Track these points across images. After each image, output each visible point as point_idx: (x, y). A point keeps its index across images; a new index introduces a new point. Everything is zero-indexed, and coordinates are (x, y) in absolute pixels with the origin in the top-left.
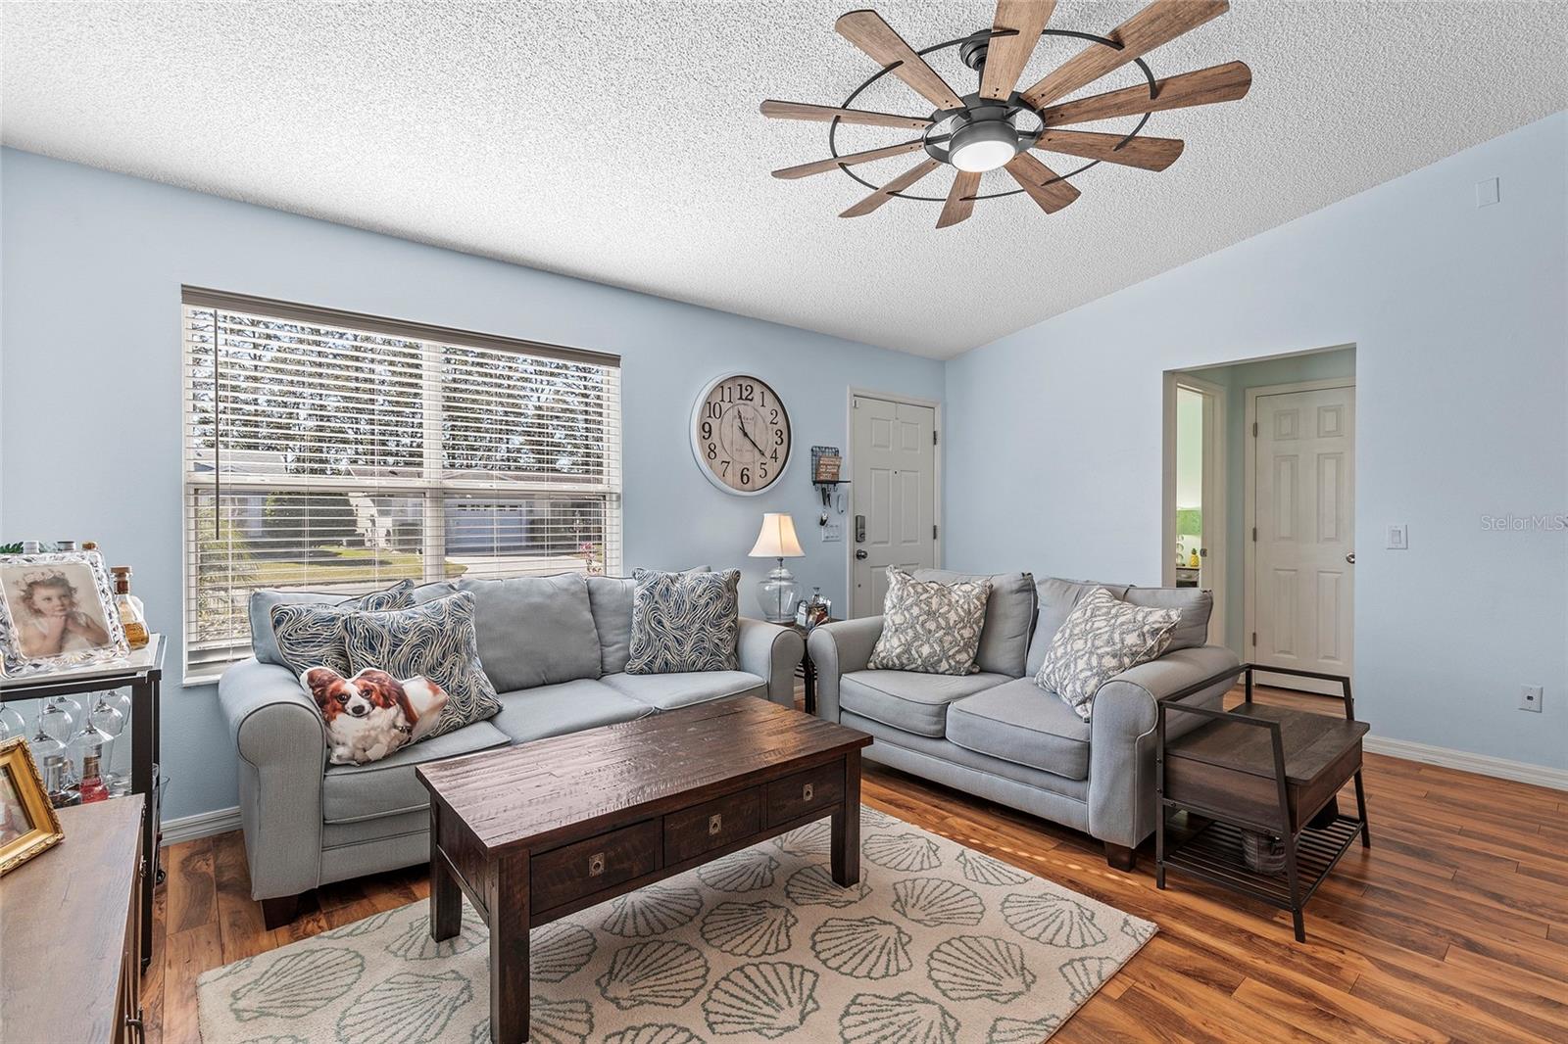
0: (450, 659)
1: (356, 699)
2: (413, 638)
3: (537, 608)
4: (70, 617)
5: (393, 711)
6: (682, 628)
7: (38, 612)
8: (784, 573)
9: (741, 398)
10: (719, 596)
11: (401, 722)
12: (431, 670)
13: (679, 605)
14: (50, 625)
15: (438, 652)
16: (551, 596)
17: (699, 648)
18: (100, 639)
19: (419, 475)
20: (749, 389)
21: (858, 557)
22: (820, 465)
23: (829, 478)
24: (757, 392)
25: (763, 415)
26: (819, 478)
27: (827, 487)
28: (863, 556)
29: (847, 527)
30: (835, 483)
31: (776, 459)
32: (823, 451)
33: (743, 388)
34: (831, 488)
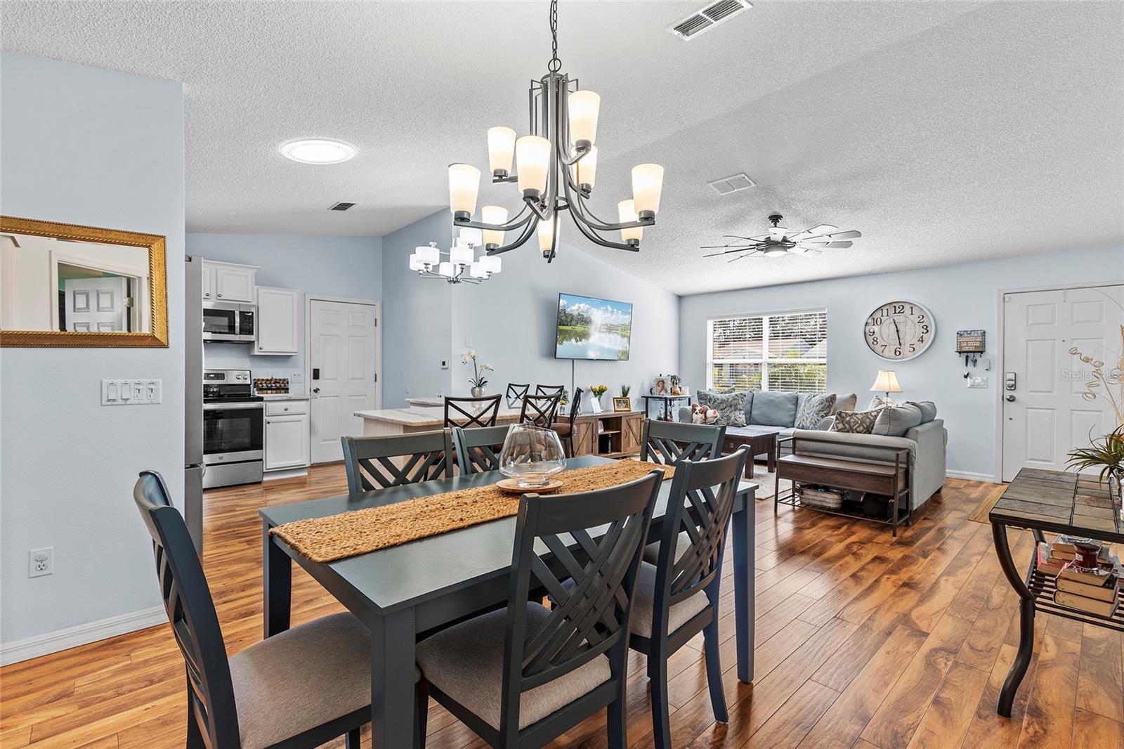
0: (728, 408)
1: (697, 411)
2: (719, 401)
3: (771, 401)
4: (663, 387)
5: (702, 415)
6: (808, 414)
7: (659, 386)
8: (889, 400)
9: (895, 313)
10: (822, 403)
11: (703, 418)
12: (722, 410)
13: (811, 405)
14: (660, 388)
15: (724, 406)
16: (778, 398)
17: (811, 423)
18: (666, 392)
19: (762, 358)
20: (901, 307)
21: (1008, 400)
22: (960, 342)
23: (972, 349)
24: (907, 308)
25: (912, 319)
26: (964, 350)
27: (971, 355)
28: (1012, 399)
29: (994, 379)
30: (982, 352)
31: (922, 341)
32: (969, 333)
33: (897, 308)
34: (977, 355)
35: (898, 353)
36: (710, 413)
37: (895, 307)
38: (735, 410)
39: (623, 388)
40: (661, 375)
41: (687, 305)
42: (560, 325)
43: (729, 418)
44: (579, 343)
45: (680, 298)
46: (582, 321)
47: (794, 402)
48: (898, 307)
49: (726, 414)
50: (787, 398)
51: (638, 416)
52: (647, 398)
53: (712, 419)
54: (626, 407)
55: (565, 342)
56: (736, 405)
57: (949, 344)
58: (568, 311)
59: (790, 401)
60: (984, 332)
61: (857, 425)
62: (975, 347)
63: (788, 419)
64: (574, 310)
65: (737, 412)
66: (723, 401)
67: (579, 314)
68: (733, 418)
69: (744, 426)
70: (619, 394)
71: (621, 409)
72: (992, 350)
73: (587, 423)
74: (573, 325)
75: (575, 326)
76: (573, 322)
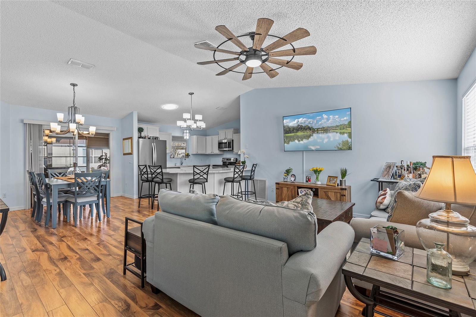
4: (388, 172)
39: (342, 170)
42: (286, 133)
46: (302, 129)
67: (299, 125)
73: (288, 188)
74: (295, 132)
75: (297, 132)
76: (294, 131)
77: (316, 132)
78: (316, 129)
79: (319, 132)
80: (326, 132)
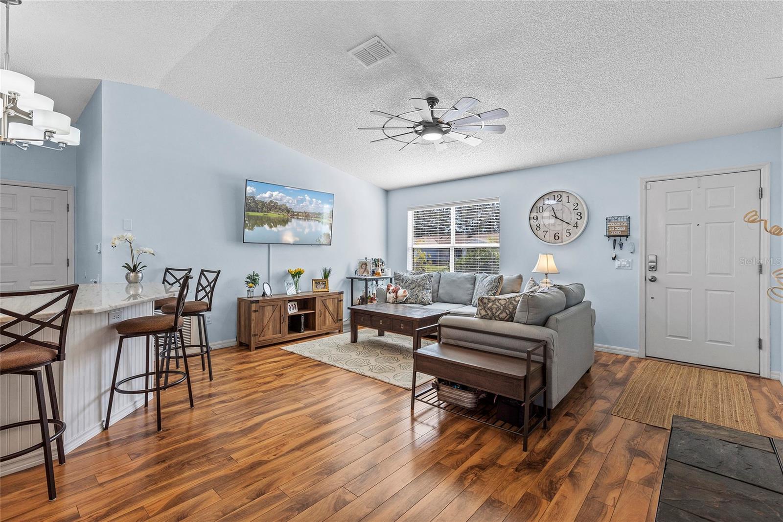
0: (416, 288)
1: (391, 291)
2: (410, 282)
3: (454, 281)
4: (366, 269)
5: (394, 294)
7: (362, 268)
8: (548, 280)
10: (491, 284)
11: (395, 297)
12: (411, 289)
14: (363, 270)
15: (414, 286)
16: (460, 278)
18: (368, 273)
19: (450, 243)
20: (559, 196)
21: (650, 280)
22: (609, 227)
23: (619, 233)
24: (564, 196)
25: (568, 207)
26: (612, 234)
27: (618, 239)
28: (653, 280)
29: (638, 261)
30: (627, 236)
31: (577, 227)
32: (616, 219)
33: (556, 197)
34: (624, 239)
35: (557, 238)
36: (401, 292)
37: (554, 196)
38: (423, 290)
39: (325, 271)
40: (366, 258)
41: (395, 198)
42: (249, 210)
43: (417, 296)
44: (274, 229)
45: (387, 192)
46: (276, 208)
47: (473, 282)
48: (556, 195)
49: (415, 294)
50: (467, 279)
51: (334, 296)
52: (352, 279)
53: (402, 298)
54: (324, 288)
55: (256, 227)
56: (424, 285)
57: (599, 229)
58: (258, 197)
59: (469, 281)
60: (629, 218)
61: (500, 312)
62: (622, 231)
63: (466, 298)
64: (265, 198)
65: (425, 291)
66: (413, 282)
67: (272, 202)
68: (420, 296)
69: (430, 304)
70: (320, 276)
71: (319, 290)
72: (636, 234)
74: (265, 212)
75: (268, 213)
76: (264, 209)
77: (296, 217)
78: (295, 212)
79: (299, 217)
80: (308, 219)
